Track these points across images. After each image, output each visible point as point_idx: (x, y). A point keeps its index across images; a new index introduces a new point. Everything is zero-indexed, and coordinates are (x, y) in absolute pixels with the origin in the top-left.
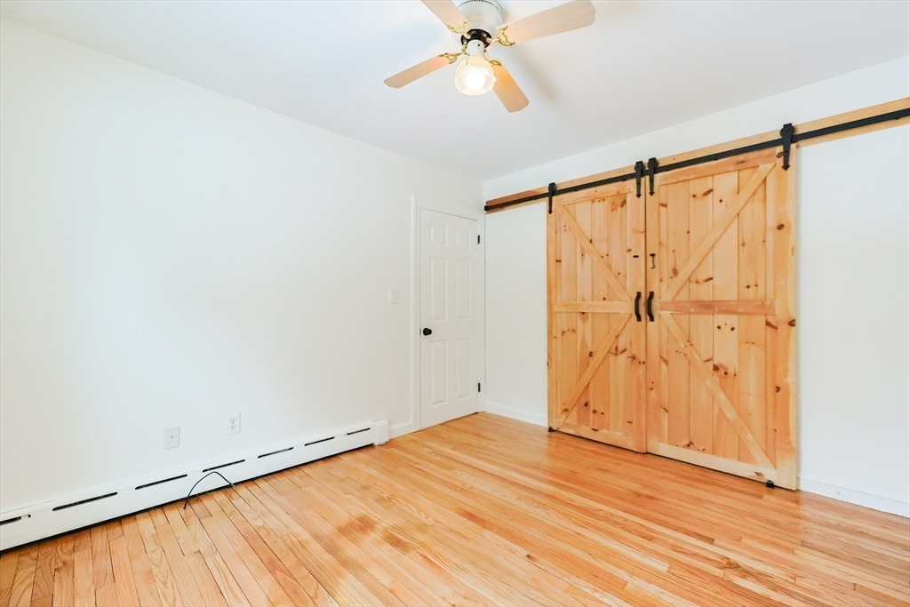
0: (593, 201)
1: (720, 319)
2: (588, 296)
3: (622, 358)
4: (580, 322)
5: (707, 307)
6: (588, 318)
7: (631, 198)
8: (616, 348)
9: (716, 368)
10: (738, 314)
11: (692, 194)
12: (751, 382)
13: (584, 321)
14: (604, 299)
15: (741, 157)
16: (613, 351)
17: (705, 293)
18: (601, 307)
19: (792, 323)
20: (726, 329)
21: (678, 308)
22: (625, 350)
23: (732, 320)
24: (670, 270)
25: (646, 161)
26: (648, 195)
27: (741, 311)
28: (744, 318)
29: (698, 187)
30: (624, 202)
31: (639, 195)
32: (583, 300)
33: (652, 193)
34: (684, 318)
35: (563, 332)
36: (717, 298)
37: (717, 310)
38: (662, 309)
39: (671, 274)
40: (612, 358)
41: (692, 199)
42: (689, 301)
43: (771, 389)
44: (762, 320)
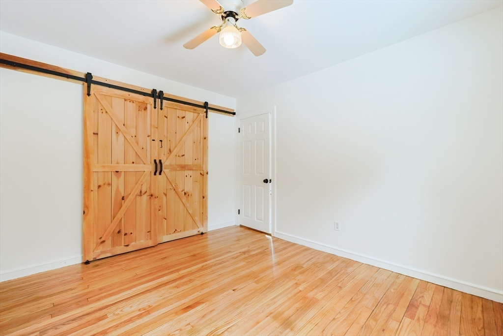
0: (125, 100)
1: (187, 173)
2: (121, 160)
3: (145, 197)
4: (114, 177)
5: (183, 167)
6: (120, 176)
7: (150, 107)
8: (141, 192)
9: (185, 194)
10: (193, 170)
11: (178, 116)
12: (196, 197)
13: (118, 177)
14: (133, 163)
15: (195, 108)
16: (139, 194)
17: (181, 161)
18: (131, 168)
19: (207, 173)
20: (189, 176)
21: (173, 168)
22: (146, 192)
23: (190, 173)
24: (168, 149)
25: (158, 91)
26: (159, 109)
27: (194, 169)
28: (194, 171)
29: (180, 113)
30: (146, 109)
31: (155, 108)
32: (118, 163)
33: (161, 109)
34: (174, 172)
35: (99, 186)
36: (186, 164)
37: (187, 169)
38: (165, 169)
39: (169, 152)
40: (138, 198)
41: (177, 118)
42: (176, 165)
43: (202, 197)
44: (199, 172)
